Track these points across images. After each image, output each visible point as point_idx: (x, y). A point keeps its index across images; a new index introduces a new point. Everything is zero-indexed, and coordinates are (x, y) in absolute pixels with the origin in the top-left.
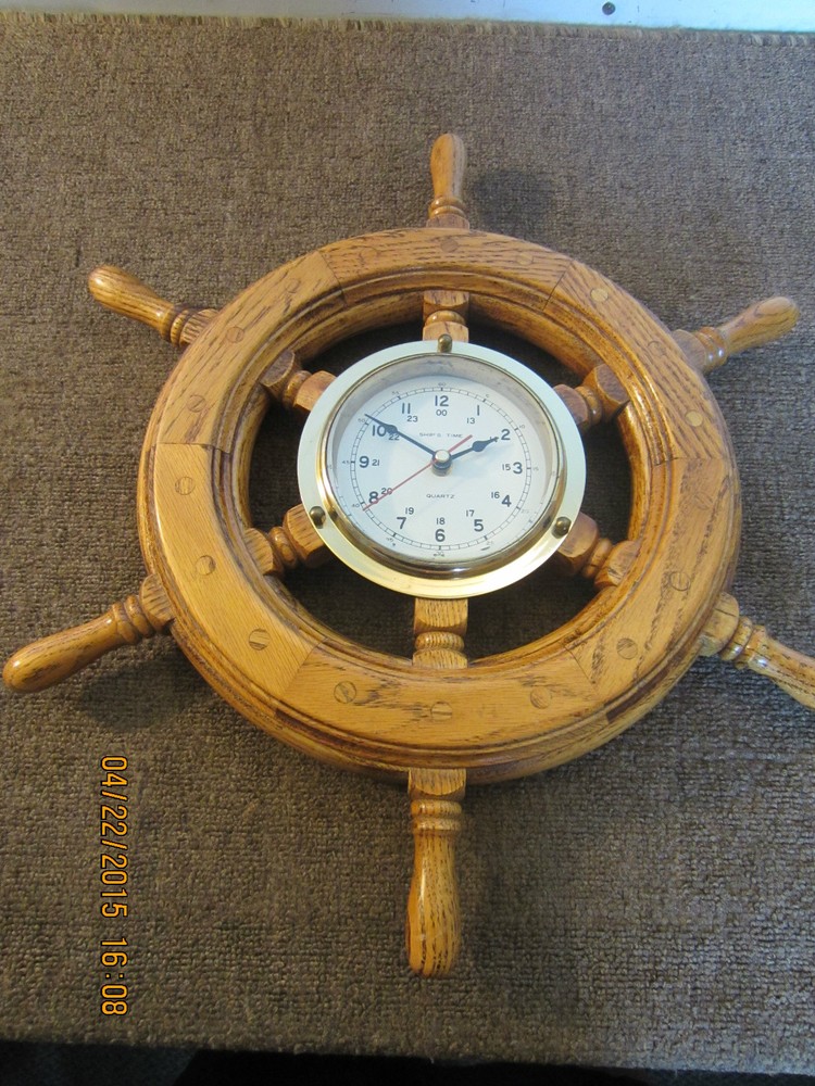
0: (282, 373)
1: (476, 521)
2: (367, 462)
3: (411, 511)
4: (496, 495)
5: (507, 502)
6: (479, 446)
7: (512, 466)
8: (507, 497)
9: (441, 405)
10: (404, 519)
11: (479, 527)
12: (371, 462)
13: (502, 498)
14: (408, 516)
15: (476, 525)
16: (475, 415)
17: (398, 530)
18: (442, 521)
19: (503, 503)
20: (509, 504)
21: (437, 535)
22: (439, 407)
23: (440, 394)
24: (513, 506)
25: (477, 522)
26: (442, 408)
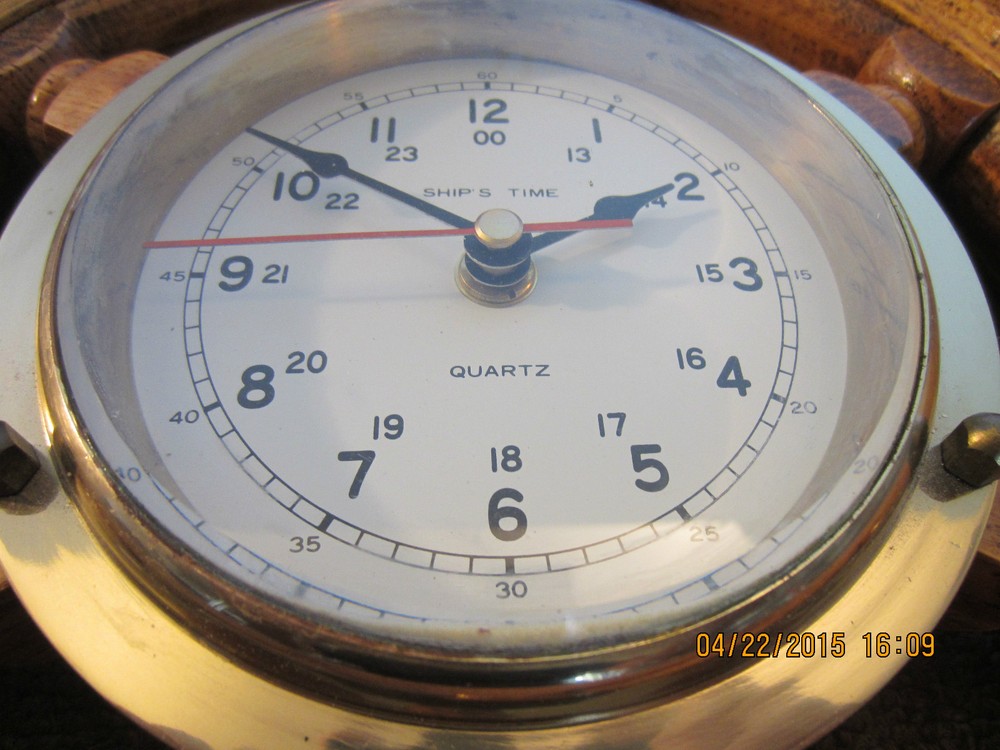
0: (21, 53)
1: (637, 451)
2: (247, 275)
3: (395, 427)
4: (692, 358)
5: (733, 377)
6: (615, 212)
7: (725, 268)
8: (733, 364)
9: (488, 119)
10: (367, 457)
11: (651, 475)
12: (259, 273)
13: (715, 367)
14: (381, 447)
15: (639, 465)
16: (589, 142)
17: (341, 505)
18: (511, 458)
19: (723, 382)
20: (742, 385)
21: (495, 514)
22: (480, 124)
23: (481, 98)
24: (758, 392)
25: (642, 456)
26: (490, 128)
